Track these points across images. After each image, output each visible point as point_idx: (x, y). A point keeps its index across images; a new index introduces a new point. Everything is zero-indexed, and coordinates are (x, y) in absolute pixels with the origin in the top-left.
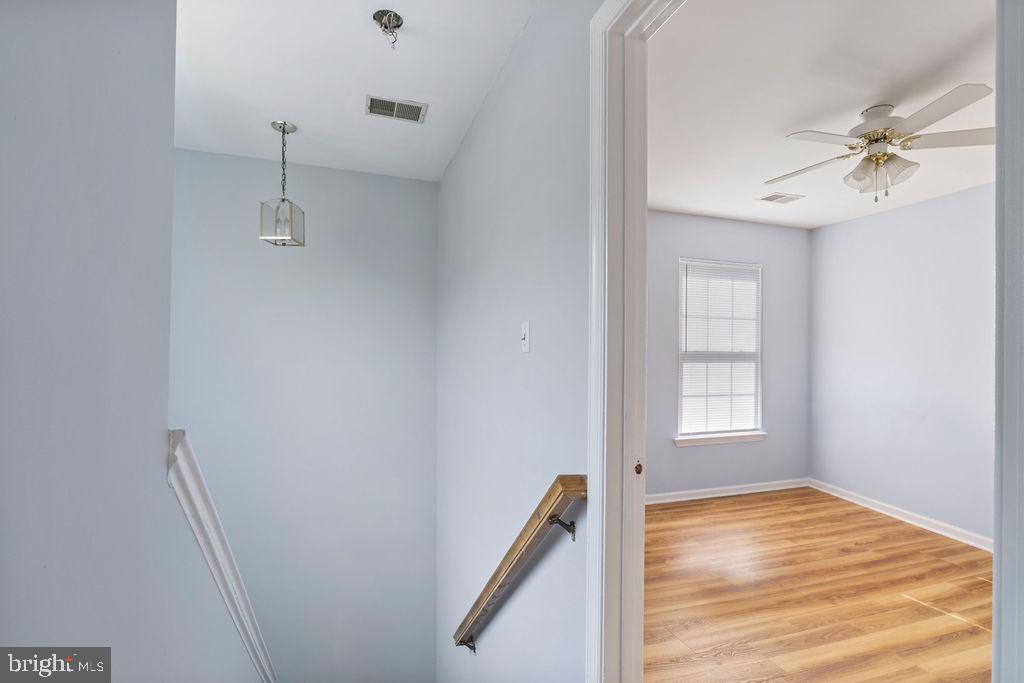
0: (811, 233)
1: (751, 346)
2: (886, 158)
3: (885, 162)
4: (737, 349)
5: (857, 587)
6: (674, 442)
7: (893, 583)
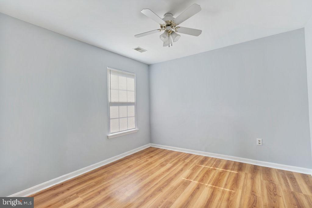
0: (149, 66)
1: (133, 100)
2: (171, 32)
3: (171, 33)
4: (129, 101)
5: (167, 180)
6: (108, 137)
7: (176, 175)
